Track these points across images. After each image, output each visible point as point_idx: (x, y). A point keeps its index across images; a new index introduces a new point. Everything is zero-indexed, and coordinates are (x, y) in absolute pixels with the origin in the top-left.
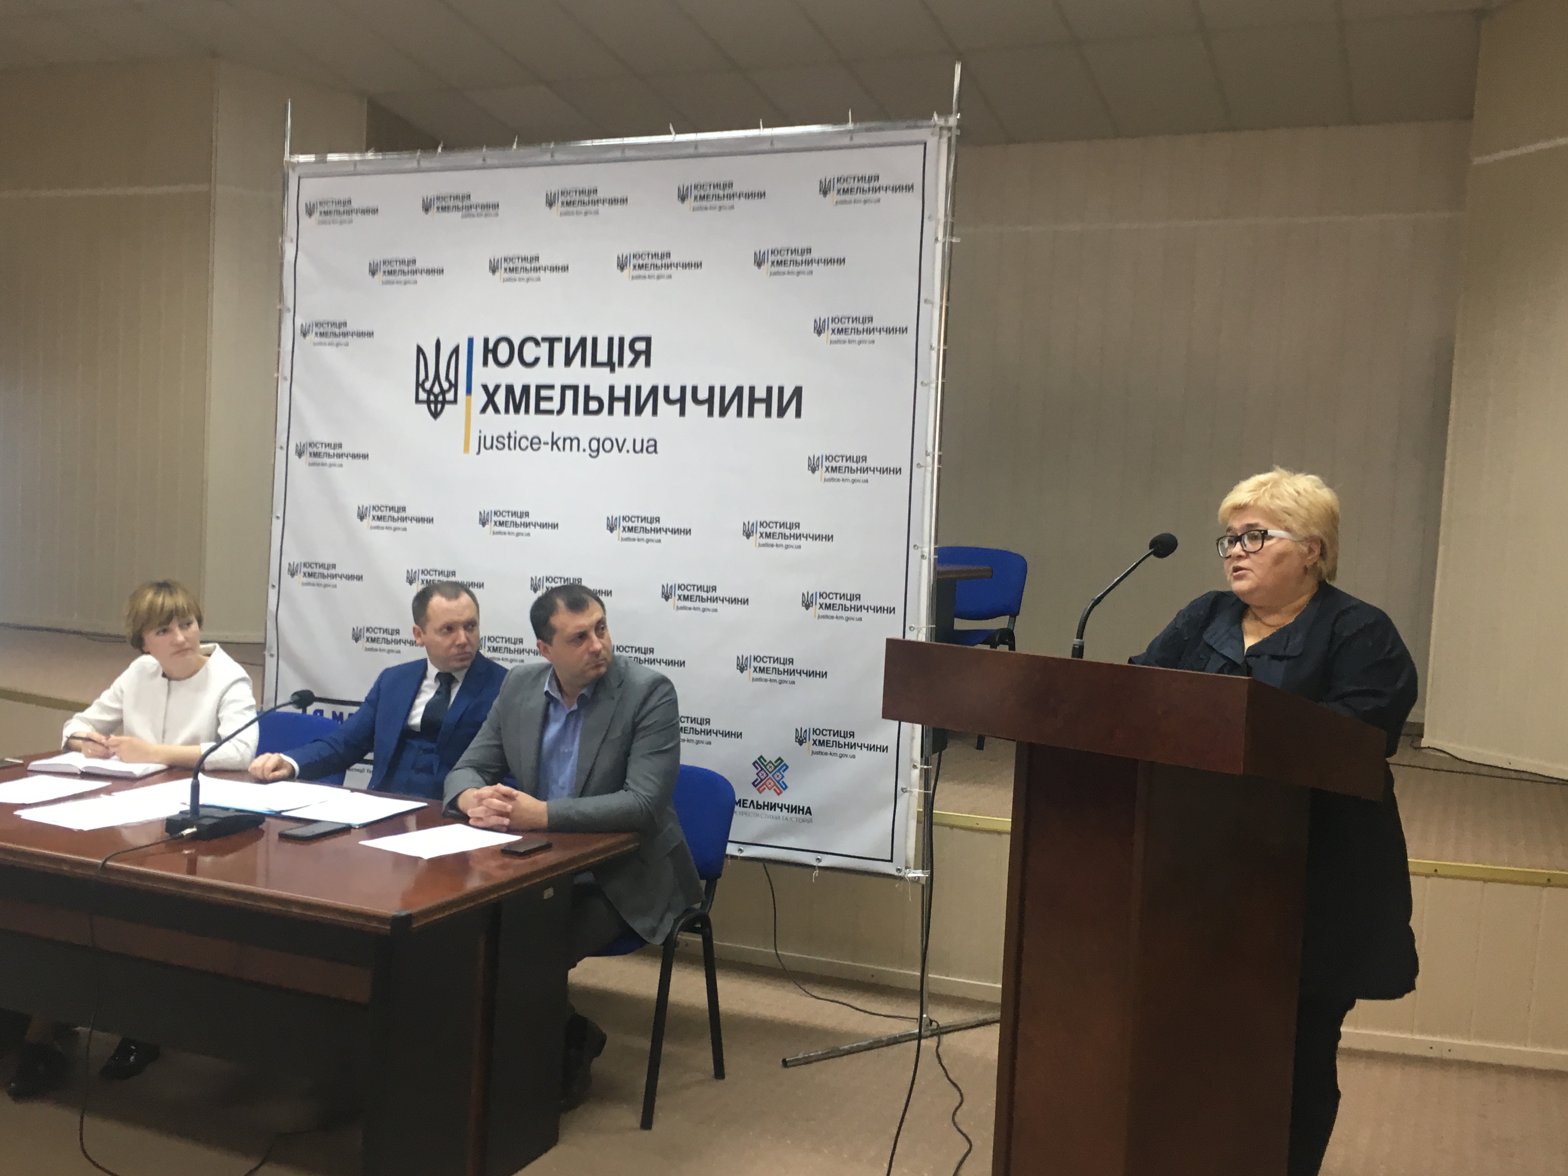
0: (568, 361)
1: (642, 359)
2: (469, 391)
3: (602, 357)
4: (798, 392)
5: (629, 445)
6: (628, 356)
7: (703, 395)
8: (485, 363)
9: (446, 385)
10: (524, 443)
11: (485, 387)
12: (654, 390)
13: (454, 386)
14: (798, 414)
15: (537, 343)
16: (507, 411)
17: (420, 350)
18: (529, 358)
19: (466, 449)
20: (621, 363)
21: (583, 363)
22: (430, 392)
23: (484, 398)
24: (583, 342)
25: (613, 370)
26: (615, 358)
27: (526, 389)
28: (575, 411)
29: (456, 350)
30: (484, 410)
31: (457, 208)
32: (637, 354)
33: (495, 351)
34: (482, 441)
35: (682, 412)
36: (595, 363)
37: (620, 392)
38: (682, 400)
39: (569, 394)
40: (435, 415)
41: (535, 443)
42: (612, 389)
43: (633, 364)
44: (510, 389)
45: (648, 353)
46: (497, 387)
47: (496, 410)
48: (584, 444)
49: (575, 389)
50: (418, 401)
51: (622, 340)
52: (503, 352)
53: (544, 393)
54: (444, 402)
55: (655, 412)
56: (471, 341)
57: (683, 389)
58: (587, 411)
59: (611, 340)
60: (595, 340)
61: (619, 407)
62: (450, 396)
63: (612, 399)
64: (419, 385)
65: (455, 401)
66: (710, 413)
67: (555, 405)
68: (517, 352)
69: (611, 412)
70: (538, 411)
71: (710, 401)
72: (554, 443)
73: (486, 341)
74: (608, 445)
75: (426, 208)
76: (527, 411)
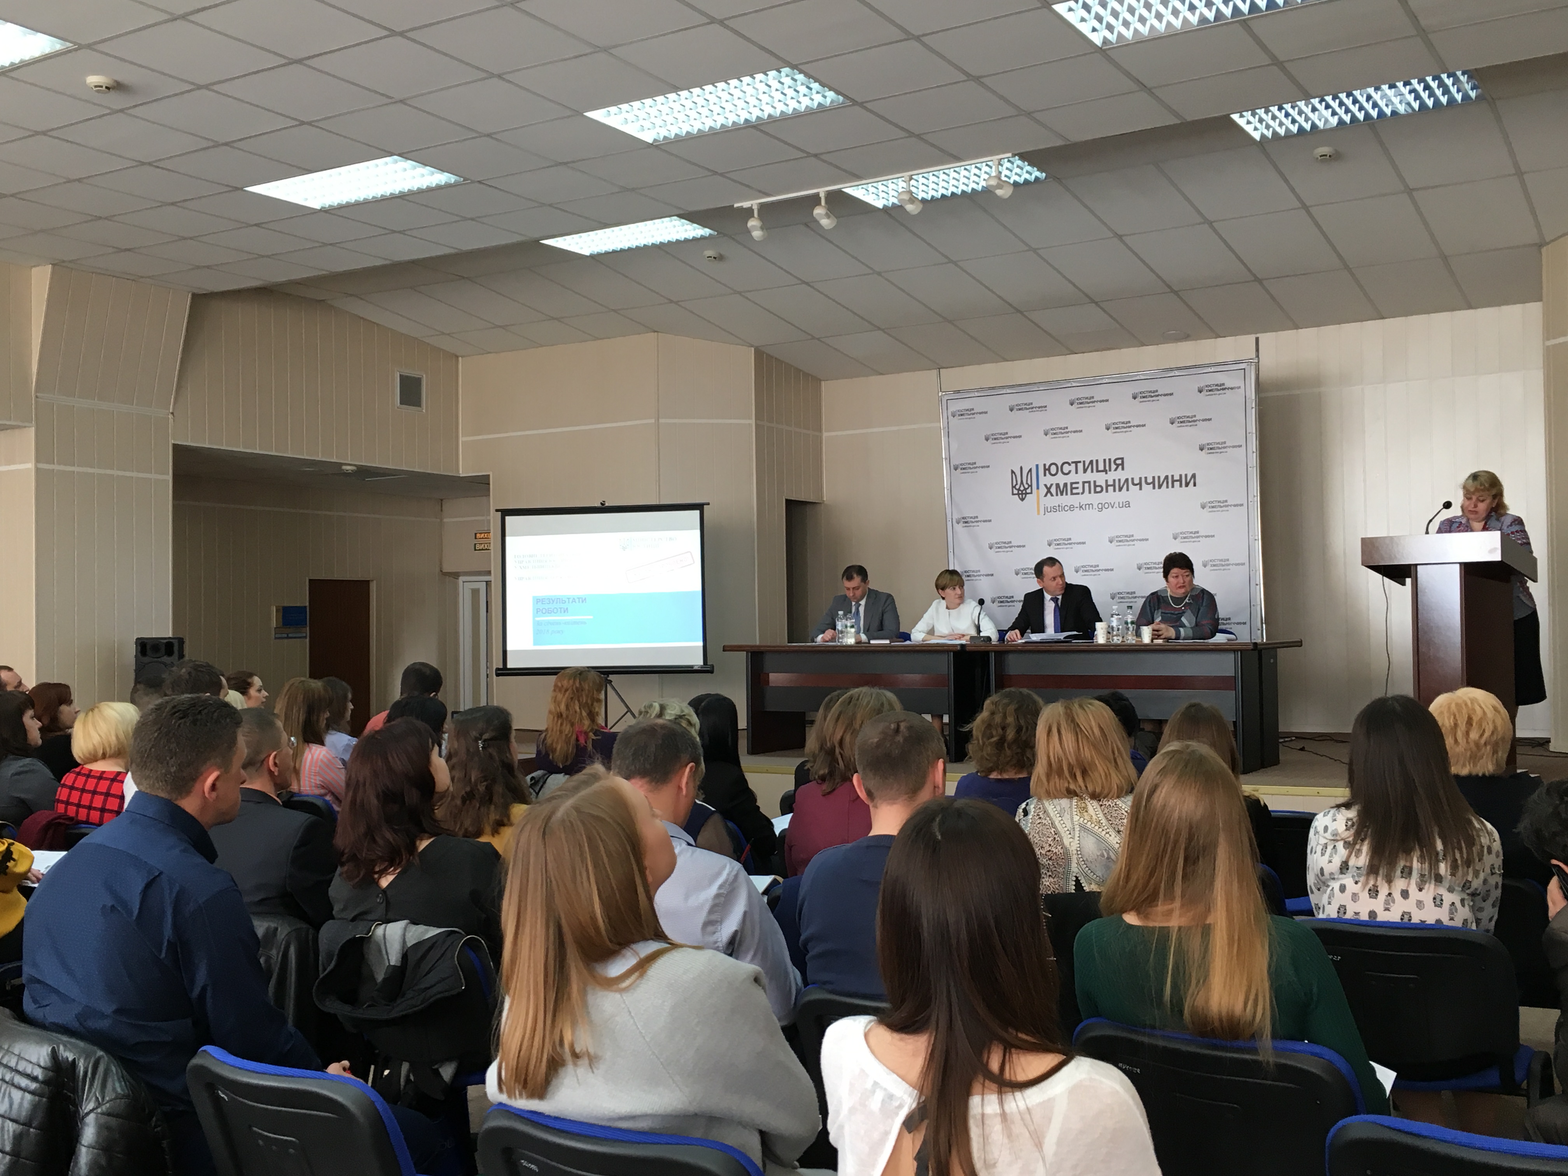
0: (1085, 471)
1: (1120, 467)
2: (1038, 488)
3: (1101, 468)
4: (1194, 476)
5: (1117, 505)
6: (1113, 467)
7: (1150, 480)
8: (1045, 475)
9: (1026, 486)
10: (1066, 508)
11: (1046, 485)
12: (1127, 480)
13: (1031, 486)
14: (1195, 485)
15: (1069, 464)
16: (1057, 495)
17: (1013, 472)
18: (1066, 471)
19: (1039, 514)
20: (1110, 470)
21: (1092, 471)
22: (1019, 490)
23: (1046, 490)
24: (1091, 462)
25: (1106, 473)
26: (1107, 468)
27: (1065, 485)
28: (1090, 492)
29: (1030, 470)
30: (1046, 495)
31: (1027, 409)
32: (1118, 465)
33: (1049, 470)
34: (1046, 509)
35: (1141, 489)
36: (1098, 471)
37: (1110, 482)
38: (1140, 484)
39: (1087, 485)
40: (1022, 499)
41: (1072, 508)
42: (1107, 481)
43: (1116, 470)
44: (1058, 485)
45: (1122, 464)
46: (1052, 485)
47: (1052, 495)
48: (1095, 506)
49: (1089, 482)
50: (1013, 494)
51: (1110, 460)
52: (1053, 469)
53: (1074, 486)
54: (1026, 493)
55: (1128, 490)
56: (1037, 466)
57: (1140, 479)
58: (1096, 492)
59: (1105, 460)
60: (1097, 461)
61: (1111, 489)
62: (1029, 491)
63: (1107, 486)
64: (1013, 487)
65: (1031, 493)
66: (1154, 488)
67: (1080, 490)
68: (1060, 469)
69: (1107, 491)
70: (1072, 494)
71: (1153, 483)
72: (1081, 507)
73: (1045, 465)
74: (1106, 506)
75: (1011, 410)
76: (1067, 494)
